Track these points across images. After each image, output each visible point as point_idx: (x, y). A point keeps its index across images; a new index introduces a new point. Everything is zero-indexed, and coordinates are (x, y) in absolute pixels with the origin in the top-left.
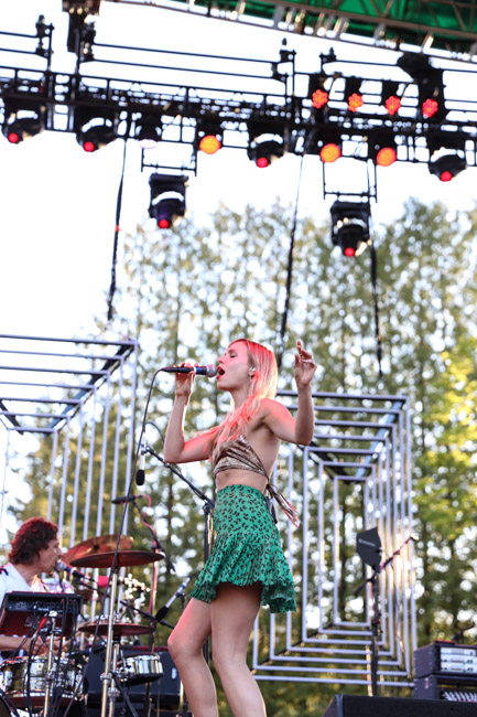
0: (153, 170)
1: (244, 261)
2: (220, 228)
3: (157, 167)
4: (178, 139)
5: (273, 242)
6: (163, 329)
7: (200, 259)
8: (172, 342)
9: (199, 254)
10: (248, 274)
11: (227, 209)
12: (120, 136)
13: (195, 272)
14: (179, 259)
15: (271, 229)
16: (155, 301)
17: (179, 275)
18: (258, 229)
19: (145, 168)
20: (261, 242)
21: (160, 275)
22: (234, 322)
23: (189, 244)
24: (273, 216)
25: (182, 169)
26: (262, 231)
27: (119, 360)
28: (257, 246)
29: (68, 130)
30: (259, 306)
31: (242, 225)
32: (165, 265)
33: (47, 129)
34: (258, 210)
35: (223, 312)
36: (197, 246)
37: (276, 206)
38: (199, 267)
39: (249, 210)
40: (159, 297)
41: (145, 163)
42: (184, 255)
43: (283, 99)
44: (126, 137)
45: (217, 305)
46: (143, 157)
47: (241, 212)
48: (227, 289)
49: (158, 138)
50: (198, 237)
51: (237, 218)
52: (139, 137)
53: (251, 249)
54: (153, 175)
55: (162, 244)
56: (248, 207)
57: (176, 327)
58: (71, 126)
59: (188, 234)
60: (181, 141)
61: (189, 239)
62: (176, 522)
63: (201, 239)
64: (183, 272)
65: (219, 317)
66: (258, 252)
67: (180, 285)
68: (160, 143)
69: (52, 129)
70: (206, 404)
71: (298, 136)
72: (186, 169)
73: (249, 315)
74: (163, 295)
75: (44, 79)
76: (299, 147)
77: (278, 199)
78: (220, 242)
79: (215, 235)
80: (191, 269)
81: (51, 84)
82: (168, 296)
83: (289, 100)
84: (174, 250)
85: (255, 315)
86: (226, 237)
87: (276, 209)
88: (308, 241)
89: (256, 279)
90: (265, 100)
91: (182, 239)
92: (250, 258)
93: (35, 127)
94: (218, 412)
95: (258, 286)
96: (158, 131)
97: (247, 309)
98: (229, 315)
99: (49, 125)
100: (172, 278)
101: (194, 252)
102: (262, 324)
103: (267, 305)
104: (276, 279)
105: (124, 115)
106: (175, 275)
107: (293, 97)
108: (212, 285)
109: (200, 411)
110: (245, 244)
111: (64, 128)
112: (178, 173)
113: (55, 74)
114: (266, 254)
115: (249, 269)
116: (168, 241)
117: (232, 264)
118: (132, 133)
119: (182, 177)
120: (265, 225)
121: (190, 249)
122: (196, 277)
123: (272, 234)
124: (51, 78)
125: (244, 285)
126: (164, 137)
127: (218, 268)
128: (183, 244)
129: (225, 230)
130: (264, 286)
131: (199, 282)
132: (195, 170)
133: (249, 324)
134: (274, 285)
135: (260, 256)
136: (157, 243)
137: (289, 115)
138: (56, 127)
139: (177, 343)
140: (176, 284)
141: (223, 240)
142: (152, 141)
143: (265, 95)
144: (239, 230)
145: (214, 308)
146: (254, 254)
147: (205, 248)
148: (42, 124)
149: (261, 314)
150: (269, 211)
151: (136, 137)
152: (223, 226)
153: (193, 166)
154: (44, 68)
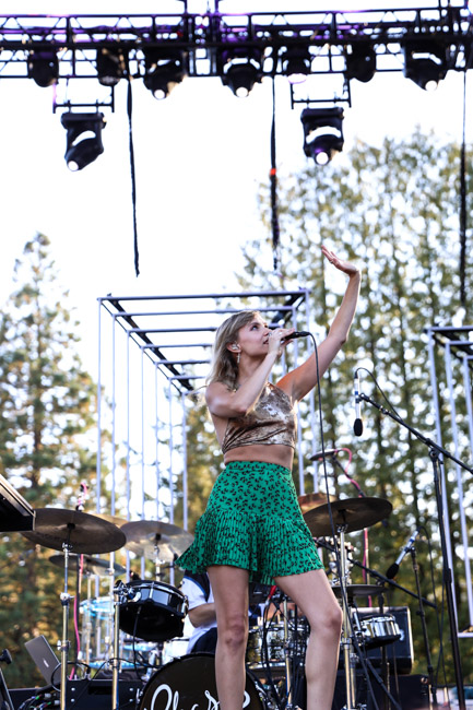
0: (305, 106)
1: (386, 197)
2: (358, 166)
3: (308, 101)
4: (327, 69)
5: (418, 174)
6: (309, 279)
7: (340, 200)
8: (318, 291)
9: (339, 195)
10: (393, 211)
11: (364, 144)
12: (266, 74)
13: (336, 214)
14: (319, 203)
15: (414, 160)
16: (297, 250)
17: (320, 220)
18: (398, 162)
19: (295, 104)
20: (403, 175)
21: (299, 222)
22: (383, 262)
23: (326, 187)
24: (415, 147)
25: (335, 100)
26: (403, 163)
27: (291, 310)
28: (400, 181)
29: (211, 75)
30: (408, 243)
31: (382, 159)
32: (304, 211)
33: (190, 75)
34: (397, 142)
35: (370, 253)
36: (336, 187)
37: (417, 135)
38: (339, 209)
39: (388, 144)
40: (300, 245)
41: (295, 99)
42: (322, 200)
43: (437, 12)
44: (273, 74)
45: (363, 247)
46: (292, 93)
47: (379, 146)
48: (372, 229)
49: (307, 71)
50: (335, 177)
51: (375, 152)
52: (286, 73)
53: (394, 183)
54: (305, 110)
55: (298, 190)
56: (386, 139)
57: (322, 275)
58: (214, 70)
59: (325, 176)
60: (331, 72)
61: (328, 181)
62: (343, 480)
63: (340, 180)
64: (324, 216)
65: (366, 260)
66: (402, 186)
67: (322, 230)
68: (309, 76)
69: (195, 75)
70: (361, 353)
71: (458, 51)
72: (339, 100)
73: (398, 255)
74: (305, 243)
75: (182, 23)
76: (461, 61)
77: (418, 127)
78: (359, 180)
79: (353, 173)
80: (332, 212)
81: (190, 27)
82: (310, 243)
83: (444, 13)
84: (311, 194)
85: (406, 253)
86: (365, 174)
87: (416, 139)
88: (455, 168)
89: (403, 215)
90: (419, 15)
91: (319, 182)
92: (394, 193)
93: (178, 75)
94: (375, 361)
95: (405, 222)
96: (307, 63)
97: (395, 248)
98: (377, 257)
99: (192, 71)
100: (312, 224)
101: (334, 194)
102: (413, 262)
103: (416, 242)
104: (424, 213)
105: (268, 51)
106: (316, 220)
107: (449, 8)
108: (356, 226)
109: (354, 361)
110: (386, 180)
111: (207, 72)
112: (331, 105)
113: (193, 17)
114: (411, 187)
115: (394, 206)
116: (305, 186)
117: (376, 201)
118: (279, 69)
119: (336, 109)
120: (406, 157)
121: (328, 191)
122: (339, 220)
123: (415, 165)
124: (190, 21)
125: (390, 223)
126: (313, 69)
127: (359, 208)
128: (321, 187)
129: (364, 168)
130: (412, 221)
131: (342, 225)
132: (349, 100)
133: (398, 264)
134: (421, 219)
135: (404, 191)
136: (293, 189)
137: (446, 29)
138: (199, 72)
139: (325, 292)
140: (318, 230)
141: (363, 178)
142: (301, 75)
143: (418, 11)
144: (378, 165)
145: (360, 251)
146: (398, 190)
147: (344, 188)
148: (185, 70)
149: (411, 252)
150: (409, 141)
151: (283, 73)
152: (362, 163)
153: (346, 96)
154: (182, 11)
